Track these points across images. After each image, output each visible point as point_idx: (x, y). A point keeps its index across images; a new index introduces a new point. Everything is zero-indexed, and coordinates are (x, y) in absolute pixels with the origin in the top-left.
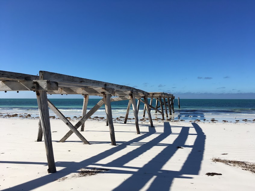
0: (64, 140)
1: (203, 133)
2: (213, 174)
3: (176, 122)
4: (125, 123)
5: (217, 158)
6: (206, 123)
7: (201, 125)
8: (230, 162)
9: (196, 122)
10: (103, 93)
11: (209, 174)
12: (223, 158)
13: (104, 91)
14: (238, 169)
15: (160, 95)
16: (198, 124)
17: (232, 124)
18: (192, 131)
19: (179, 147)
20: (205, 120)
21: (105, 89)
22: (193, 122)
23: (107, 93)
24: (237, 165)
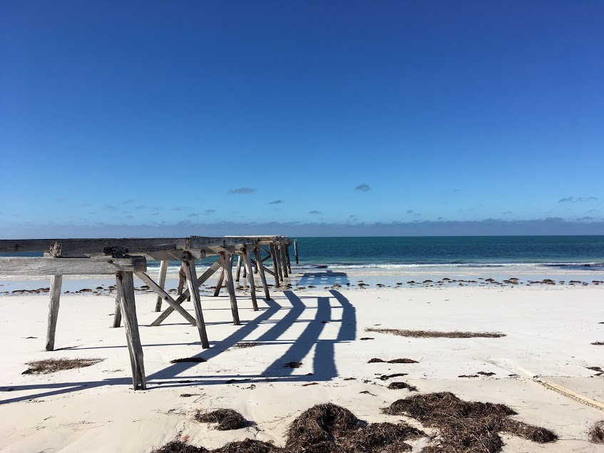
0: (157, 323)
1: (351, 305)
2: (367, 339)
3: (302, 290)
4: (216, 295)
5: (370, 328)
6: (351, 290)
7: (344, 292)
8: (383, 330)
9: (335, 289)
10: (222, 253)
11: (363, 339)
12: (376, 328)
13: (223, 249)
14: (391, 335)
15: (272, 242)
16: (341, 293)
17: (390, 289)
18: (334, 302)
19: (324, 322)
20: (348, 284)
21: (224, 247)
22: (330, 289)
23: (227, 252)
24: (389, 332)
